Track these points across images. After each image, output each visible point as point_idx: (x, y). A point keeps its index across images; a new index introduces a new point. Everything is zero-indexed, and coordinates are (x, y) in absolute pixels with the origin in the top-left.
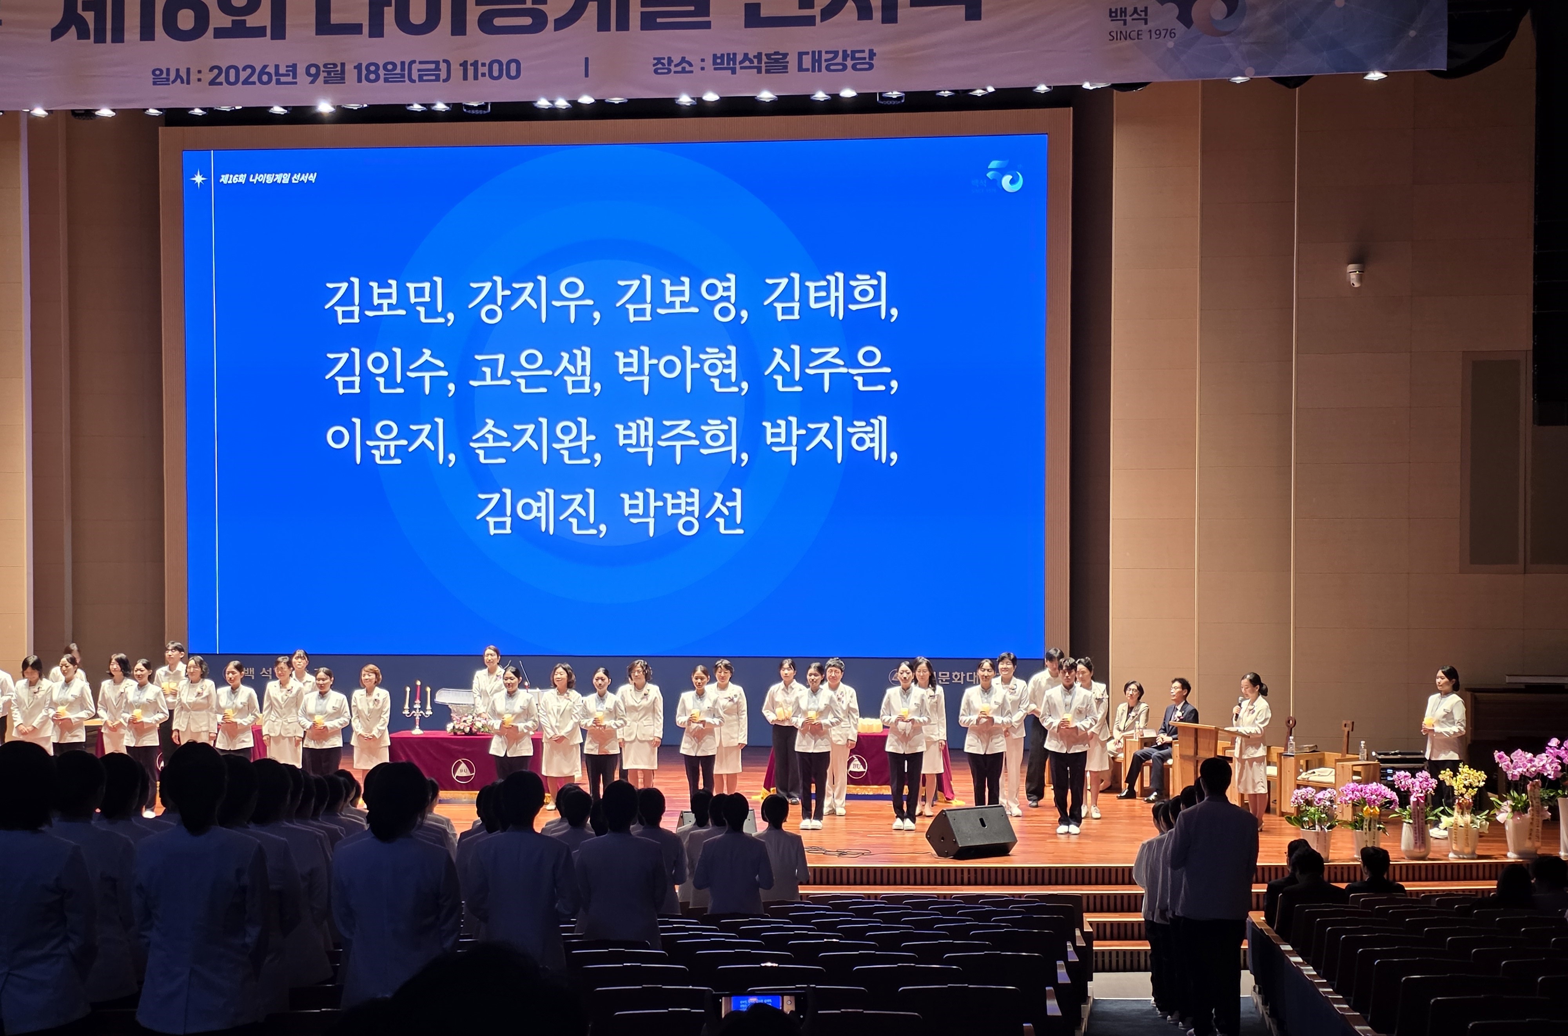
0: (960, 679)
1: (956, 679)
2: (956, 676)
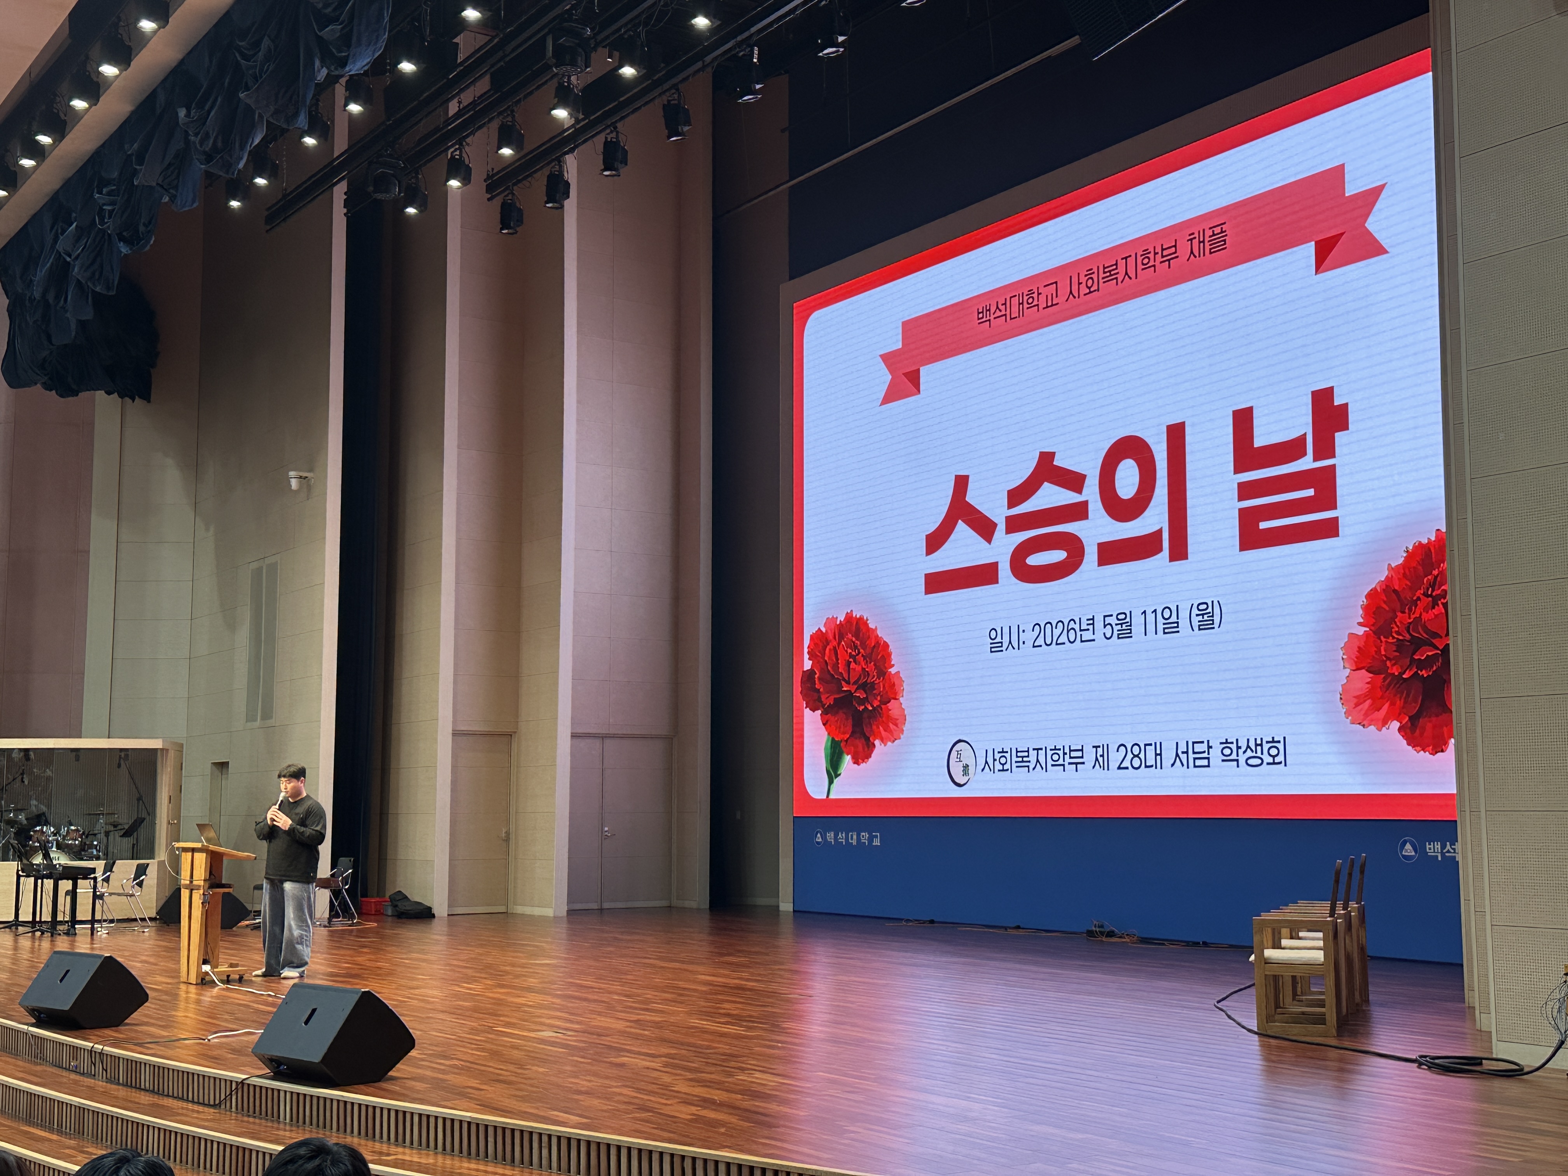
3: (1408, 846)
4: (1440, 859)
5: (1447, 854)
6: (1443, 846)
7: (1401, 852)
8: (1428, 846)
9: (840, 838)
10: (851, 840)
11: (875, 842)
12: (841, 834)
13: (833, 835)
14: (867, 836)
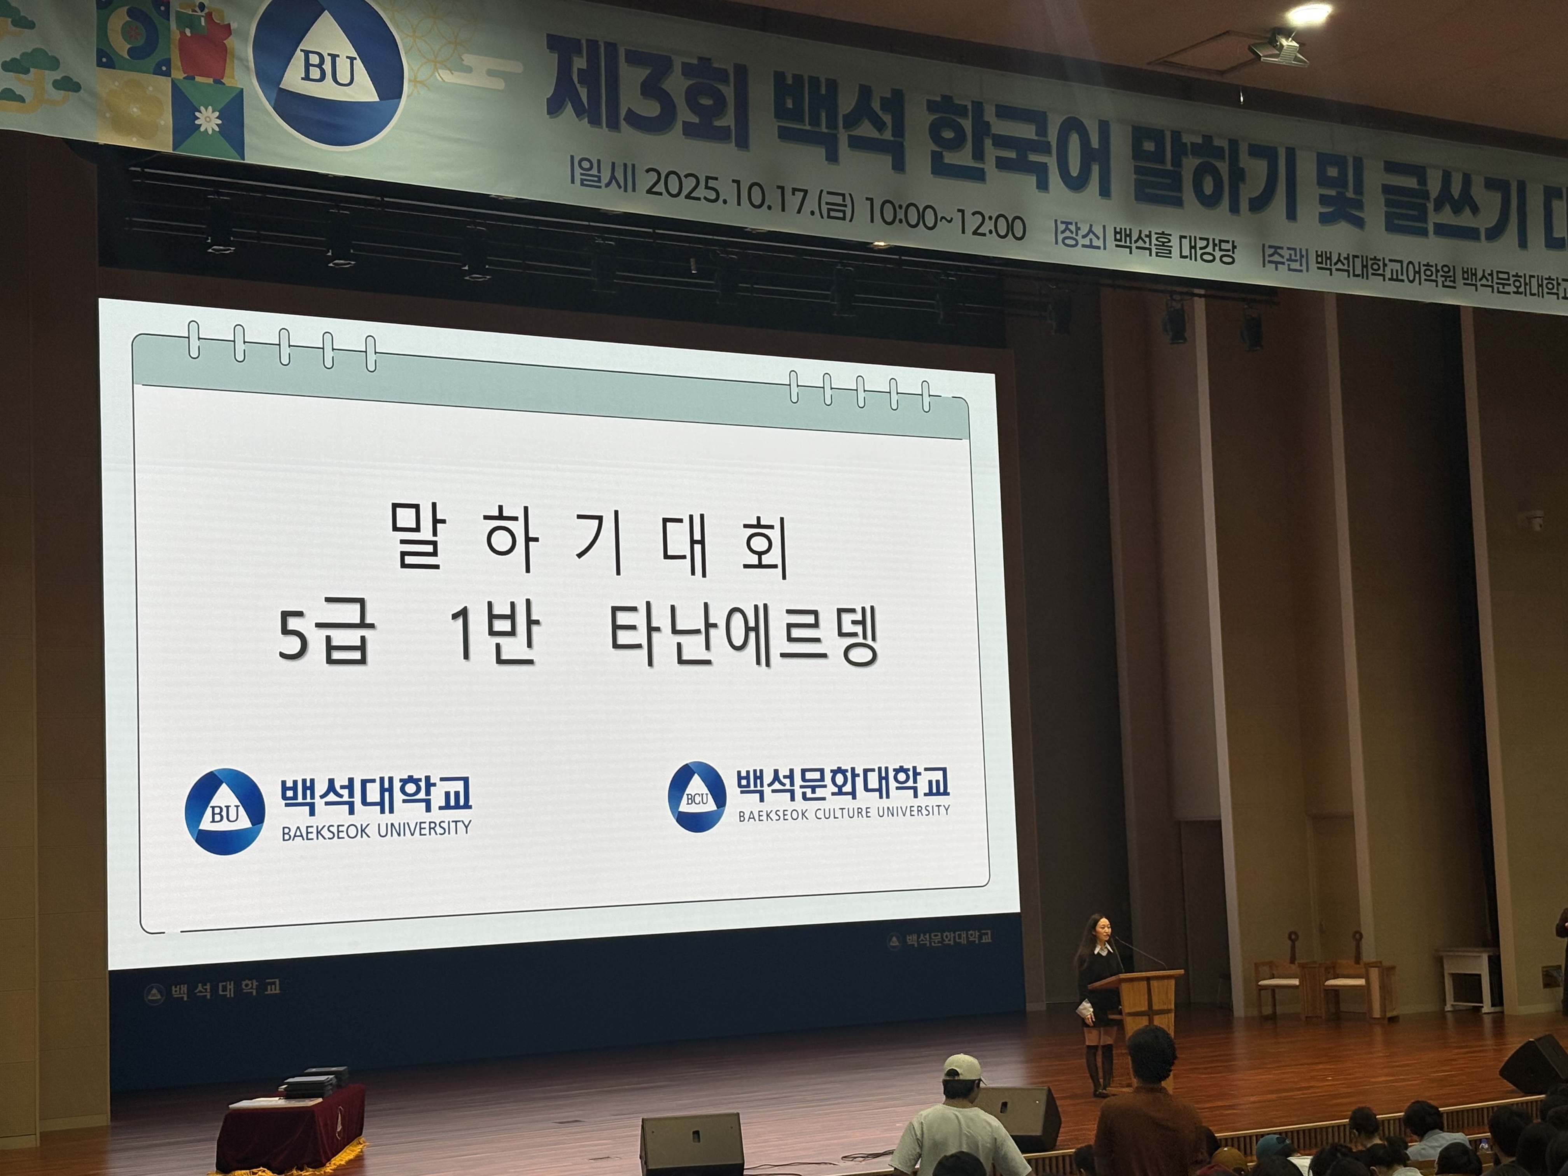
0: (950, 940)
1: (946, 940)
2: (947, 937)
3: (894, 939)
4: (916, 946)
5: (921, 942)
6: (919, 937)
7: (889, 942)
8: (908, 938)
9: (200, 992)
10: (223, 991)
11: (271, 990)
12: (202, 986)
13: (184, 988)
14: (255, 983)
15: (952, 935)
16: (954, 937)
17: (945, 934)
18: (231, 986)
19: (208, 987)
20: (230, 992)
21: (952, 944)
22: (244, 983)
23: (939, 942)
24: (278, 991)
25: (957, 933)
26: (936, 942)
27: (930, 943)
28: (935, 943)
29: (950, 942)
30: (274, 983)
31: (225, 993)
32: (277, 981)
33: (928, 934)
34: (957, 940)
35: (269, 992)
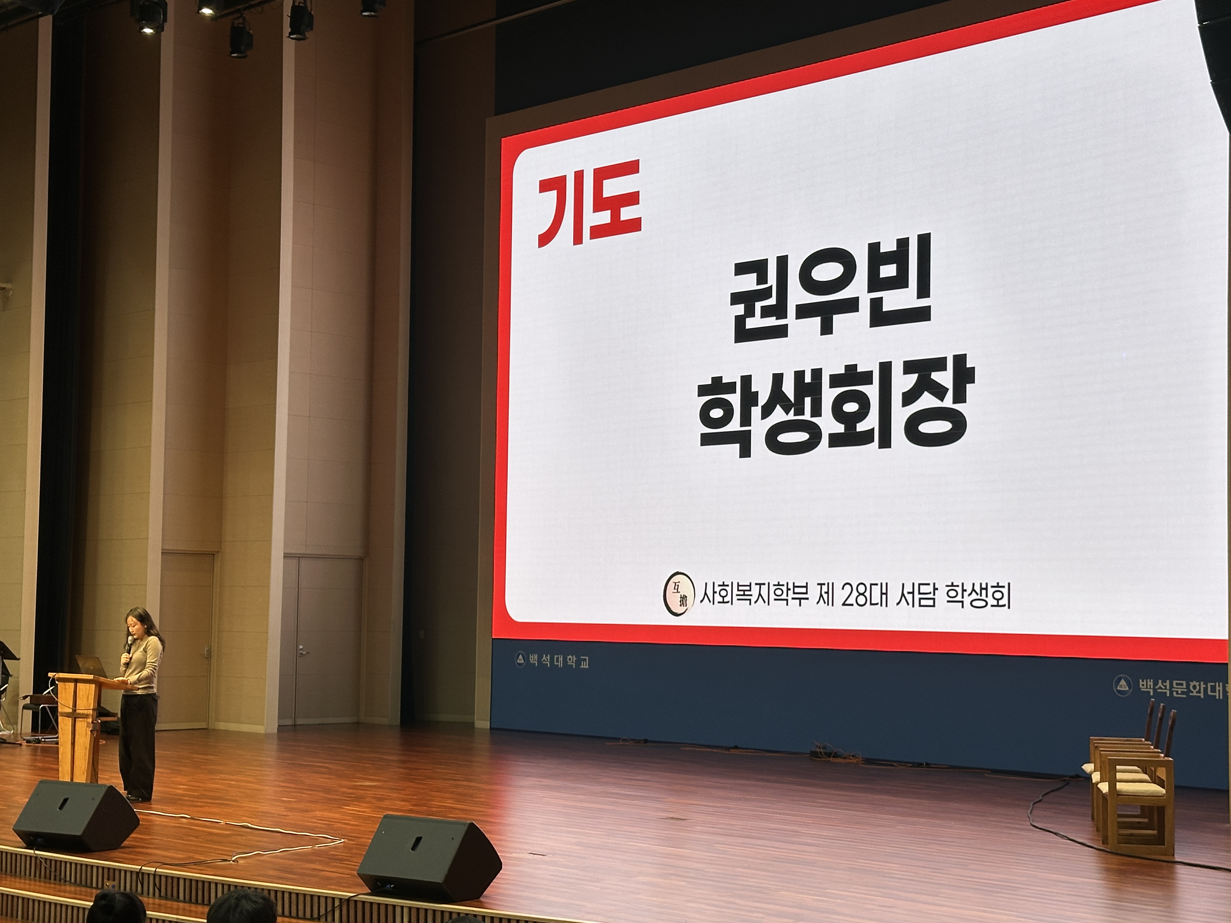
0: (1199, 692)
1: (1195, 691)
2: (1194, 687)
3: (1123, 682)
4: (1151, 693)
5: (1159, 691)
6: (1156, 684)
7: (1116, 687)
8: (1141, 683)
9: (544, 661)
10: (556, 662)
11: (584, 665)
12: (546, 657)
13: (536, 657)
14: (575, 659)
15: (1203, 686)
16: (1206, 689)
17: (1192, 684)
18: (561, 659)
19: (548, 657)
20: (560, 664)
21: (1202, 697)
22: (568, 657)
23: (1183, 693)
24: (587, 667)
25: (1209, 685)
26: (1180, 692)
27: (1171, 692)
28: (1177, 693)
29: (1198, 695)
30: (586, 660)
31: (557, 664)
32: (587, 658)
33: (1168, 681)
34: (1210, 693)
35: (582, 667)
